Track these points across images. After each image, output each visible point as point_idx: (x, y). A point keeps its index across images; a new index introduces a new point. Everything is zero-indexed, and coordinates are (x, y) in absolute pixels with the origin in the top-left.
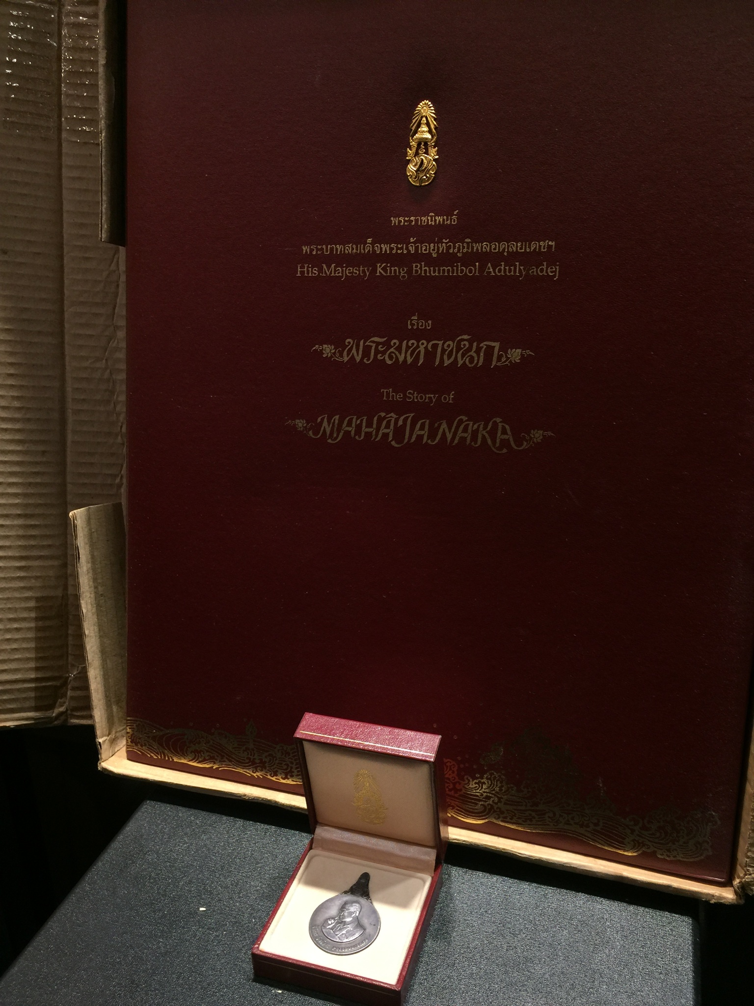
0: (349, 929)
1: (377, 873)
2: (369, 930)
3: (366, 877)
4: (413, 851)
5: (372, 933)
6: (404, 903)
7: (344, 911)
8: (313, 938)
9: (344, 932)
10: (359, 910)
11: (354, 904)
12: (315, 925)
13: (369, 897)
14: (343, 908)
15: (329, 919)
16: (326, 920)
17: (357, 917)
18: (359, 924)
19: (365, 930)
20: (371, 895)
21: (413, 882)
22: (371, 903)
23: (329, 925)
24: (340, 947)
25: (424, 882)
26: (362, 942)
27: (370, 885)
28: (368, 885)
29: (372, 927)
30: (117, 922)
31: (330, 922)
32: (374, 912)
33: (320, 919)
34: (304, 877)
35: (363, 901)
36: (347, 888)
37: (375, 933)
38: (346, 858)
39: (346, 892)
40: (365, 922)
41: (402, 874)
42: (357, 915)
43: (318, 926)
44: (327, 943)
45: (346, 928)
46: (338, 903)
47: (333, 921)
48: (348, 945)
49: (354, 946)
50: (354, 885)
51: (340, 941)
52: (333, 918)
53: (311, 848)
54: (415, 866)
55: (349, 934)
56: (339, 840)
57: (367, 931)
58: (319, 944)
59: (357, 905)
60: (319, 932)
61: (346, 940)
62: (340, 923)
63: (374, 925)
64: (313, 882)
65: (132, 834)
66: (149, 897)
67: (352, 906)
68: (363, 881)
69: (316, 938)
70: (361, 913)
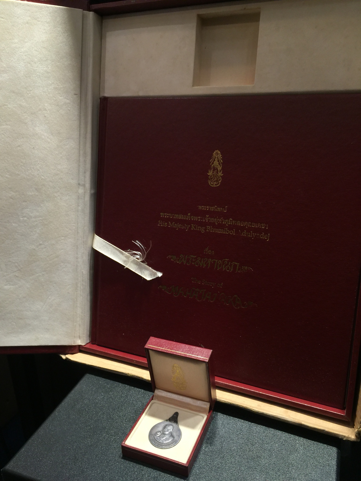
0: (166, 437)
1: (182, 412)
2: (176, 438)
3: (176, 414)
4: (199, 403)
5: (177, 439)
6: (193, 426)
7: (165, 429)
8: (151, 440)
9: (164, 438)
10: (172, 429)
11: (170, 426)
12: (151, 434)
13: (177, 423)
14: (165, 427)
15: (158, 432)
16: (156, 433)
17: (171, 432)
18: (171, 435)
19: (174, 438)
20: (179, 422)
21: (198, 417)
22: (178, 426)
23: (158, 435)
24: (162, 445)
25: (203, 418)
26: (172, 444)
27: (179, 418)
28: (177, 418)
29: (177, 437)
30: (70, 430)
31: (158, 434)
32: (179, 430)
33: (154, 432)
34: (148, 412)
35: (174, 425)
36: (168, 418)
37: (179, 440)
38: (168, 405)
39: (167, 420)
40: (174, 434)
41: (194, 414)
42: (171, 431)
43: (153, 435)
44: (156, 443)
45: (165, 436)
46: (163, 425)
47: (160, 433)
48: (166, 444)
49: (168, 445)
50: (171, 417)
51: (162, 442)
52: (160, 432)
53: (152, 399)
54: (199, 410)
55: (166, 439)
56: (165, 396)
57: (175, 438)
58: (152, 443)
59: (171, 426)
60: (153, 437)
61: (165, 442)
62: (163, 434)
63: (179, 436)
64: (153, 415)
65: (78, 391)
66: (85, 419)
67: (169, 427)
68: (175, 416)
69: (152, 440)
70: (173, 430)
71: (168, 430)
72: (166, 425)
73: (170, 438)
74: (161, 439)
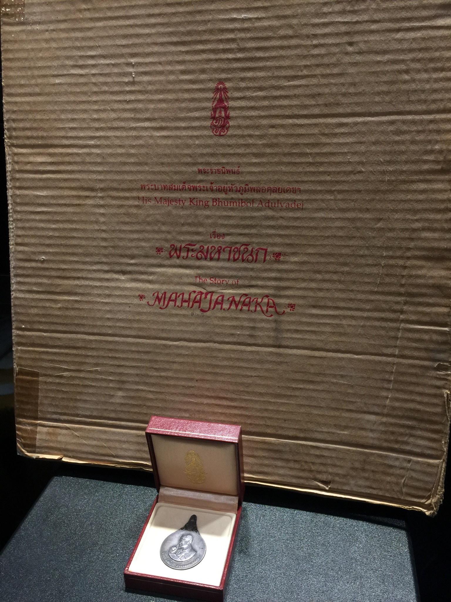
1: (201, 514)
3: (194, 518)
4: (223, 499)
6: (219, 533)
7: (182, 541)
9: (183, 554)
11: (188, 536)
12: (164, 552)
13: (198, 531)
14: (181, 539)
15: (173, 547)
16: (171, 548)
17: (191, 544)
19: (196, 552)
21: (224, 519)
22: (199, 534)
23: (173, 551)
25: (232, 518)
26: (195, 560)
27: (198, 523)
28: (196, 523)
31: (173, 549)
32: (202, 540)
34: (154, 521)
36: (183, 525)
37: (203, 554)
38: (180, 506)
39: (182, 529)
41: (218, 514)
42: (191, 542)
45: (184, 552)
47: (175, 548)
50: (187, 523)
51: (181, 561)
52: (175, 546)
53: (157, 502)
54: (226, 507)
55: (187, 555)
56: (175, 495)
57: (198, 552)
58: (167, 564)
59: (190, 536)
61: (184, 560)
62: (180, 549)
63: (202, 548)
64: (161, 524)
65: (49, 496)
68: (192, 520)
69: (165, 560)
70: (193, 541)
71: (186, 542)
72: (183, 536)
73: (192, 554)
74: (178, 557)
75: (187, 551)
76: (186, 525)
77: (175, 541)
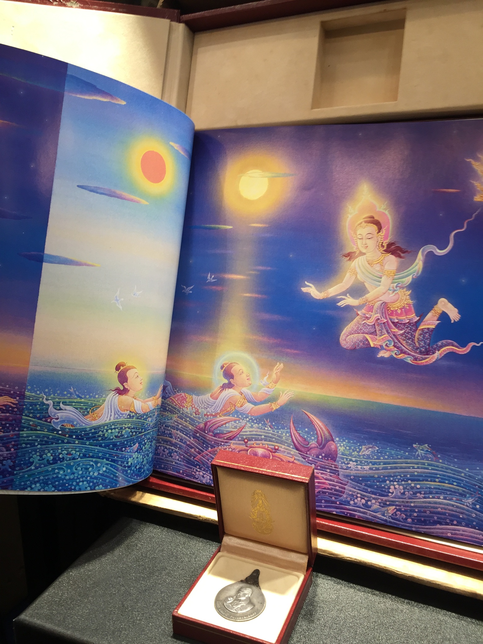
0: (242, 604)
1: (265, 570)
3: (257, 572)
4: (292, 556)
5: (259, 609)
6: (282, 591)
7: (240, 592)
8: (217, 608)
9: (239, 606)
10: (251, 593)
11: (247, 589)
12: (219, 600)
13: (259, 585)
14: (239, 591)
15: (229, 597)
16: (227, 598)
17: (249, 597)
18: (250, 602)
19: (254, 606)
21: (290, 578)
22: (260, 589)
23: (229, 601)
25: (299, 578)
26: (252, 614)
27: (260, 577)
28: (258, 577)
29: (260, 604)
31: (229, 599)
32: (262, 595)
34: (212, 569)
36: (243, 578)
37: (262, 609)
38: (243, 559)
39: (242, 581)
41: (283, 572)
42: (250, 596)
45: (241, 604)
46: (236, 588)
50: (249, 577)
51: (236, 612)
52: (233, 597)
53: (219, 551)
54: (292, 567)
55: (243, 608)
56: (239, 546)
57: (256, 607)
58: (221, 613)
59: (250, 589)
61: (239, 612)
62: (236, 600)
64: (219, 573)
67: (246, 590)
68: (255, 574)
70: (252, 595)
71: (244, 595)
72: (242, 588)
73: (249, 606)
74: (234, 608)
75: (243, 604)
76: (247, 578)
77: (233, 592)
